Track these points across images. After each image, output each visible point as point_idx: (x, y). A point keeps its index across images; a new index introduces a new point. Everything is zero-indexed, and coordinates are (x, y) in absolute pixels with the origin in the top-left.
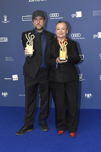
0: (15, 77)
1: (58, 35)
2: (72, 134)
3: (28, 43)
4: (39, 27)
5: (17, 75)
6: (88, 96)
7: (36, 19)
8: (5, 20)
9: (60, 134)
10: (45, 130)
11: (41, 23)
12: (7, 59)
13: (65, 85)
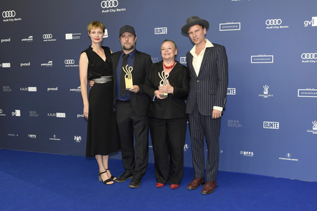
3: (127, 77)
4: (128, 46)
7: (124, 36)
9: (158, 188)
11: (131, 40)
13: (167, 124)
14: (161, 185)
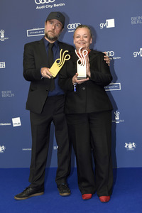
0: (16, 121)
1: (77, 45)
2: (103, 198)
5: (19, 118)
6: (130, 146)
8: (2, 36)
10: (65, 194)
12: (5, 94)
14: (90, 195)
